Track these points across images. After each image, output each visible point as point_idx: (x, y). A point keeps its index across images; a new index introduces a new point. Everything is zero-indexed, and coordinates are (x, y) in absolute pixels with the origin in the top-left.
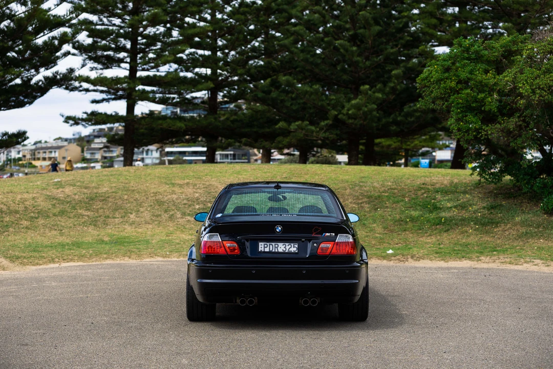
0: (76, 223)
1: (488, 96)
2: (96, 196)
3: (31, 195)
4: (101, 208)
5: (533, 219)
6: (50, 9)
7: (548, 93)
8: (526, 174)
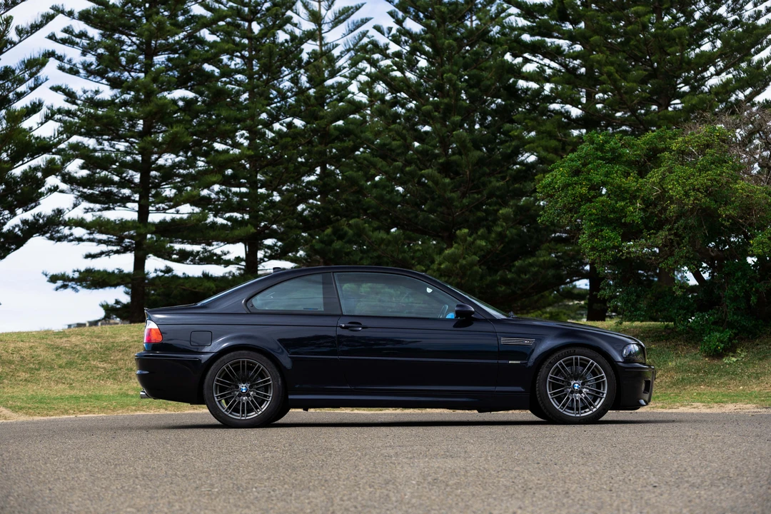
0: (89, 376)
1: (629, 204)
2: (113, 346)
3: (27, 344)
4: (121, 359)
5: (691, 363)
6: (31, 129)
7: (705, 196)
8: (681, 308)
